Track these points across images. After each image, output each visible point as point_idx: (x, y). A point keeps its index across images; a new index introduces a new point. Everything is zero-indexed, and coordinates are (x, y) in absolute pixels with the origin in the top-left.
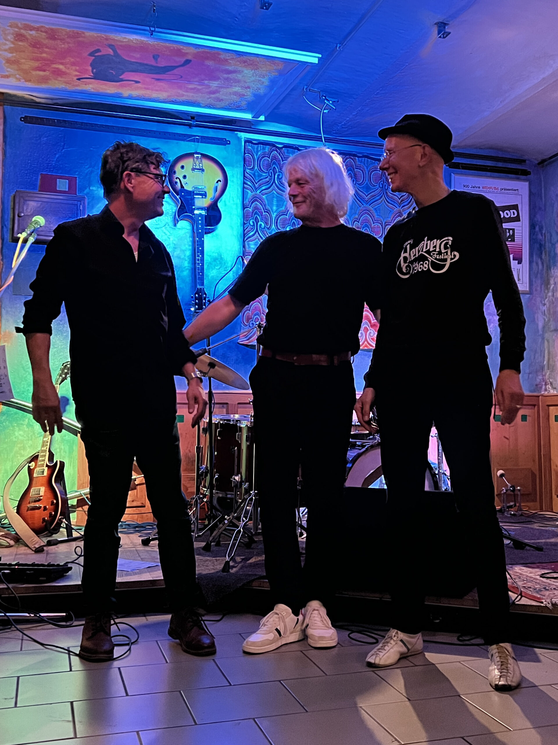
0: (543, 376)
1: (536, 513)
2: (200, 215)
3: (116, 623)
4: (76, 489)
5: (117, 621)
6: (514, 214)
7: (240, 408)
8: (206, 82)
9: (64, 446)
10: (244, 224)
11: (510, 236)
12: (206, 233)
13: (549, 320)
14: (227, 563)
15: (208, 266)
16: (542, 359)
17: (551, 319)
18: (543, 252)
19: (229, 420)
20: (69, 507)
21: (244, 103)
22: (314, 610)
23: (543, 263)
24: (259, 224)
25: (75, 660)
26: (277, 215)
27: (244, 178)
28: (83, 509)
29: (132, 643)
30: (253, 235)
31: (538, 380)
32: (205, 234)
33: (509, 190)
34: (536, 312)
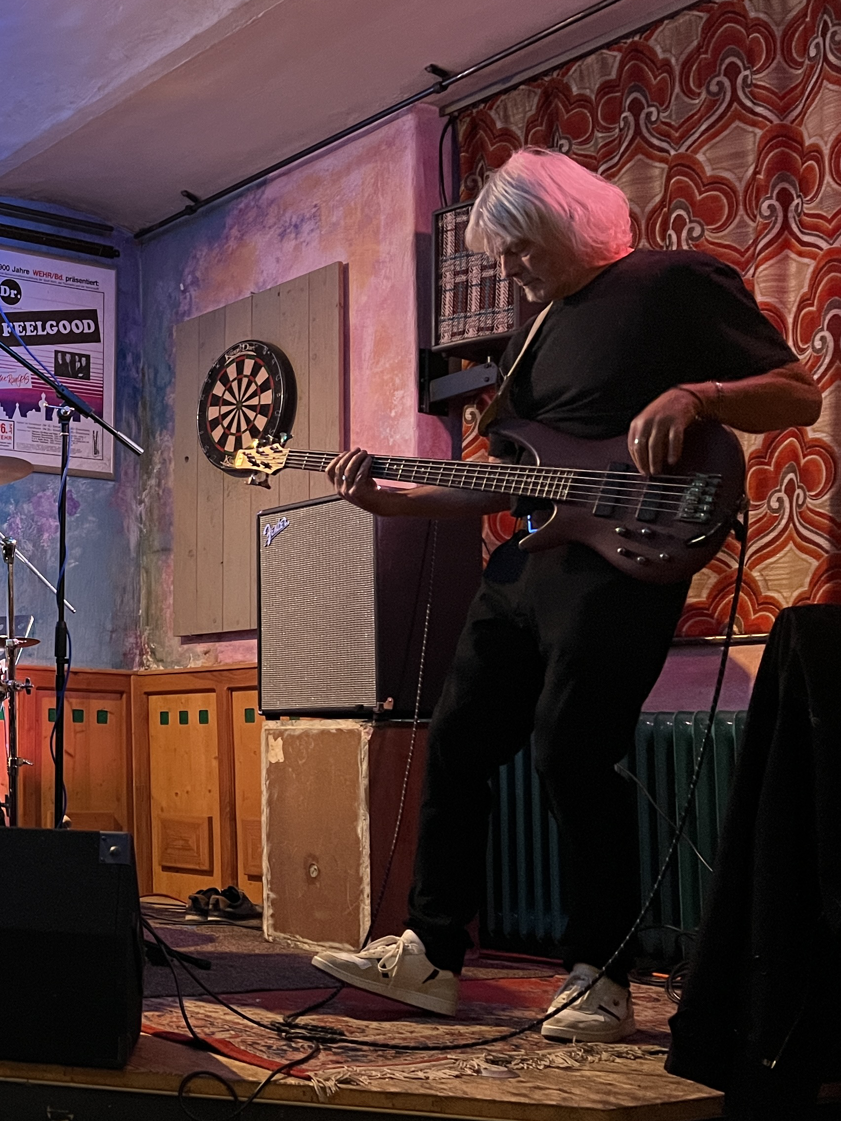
0: (136, 638)
6: (89, 328)
11: (81, 369)
13: (150, 531)
16: (135, 605)
17: (155, 529)
18: (140, 403)
23: (137, 424)
31: (129, 646)
33: (81, 281)
34: (126, 514)
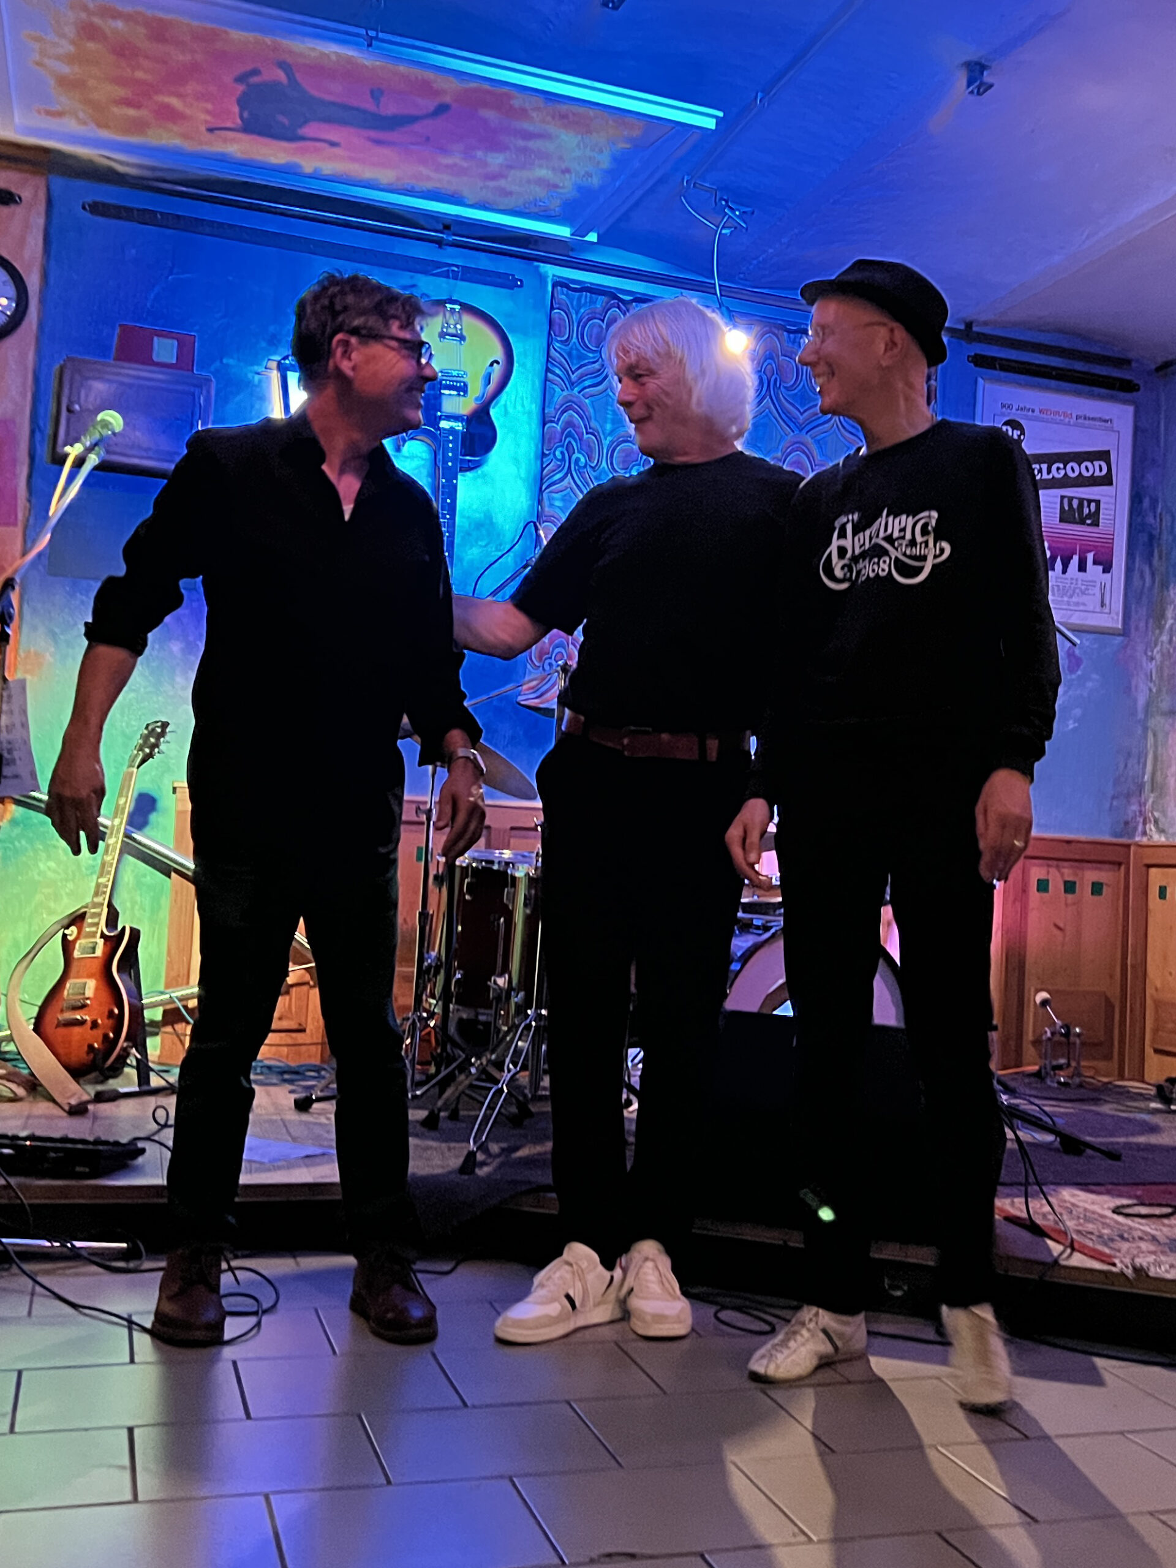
0: (1140, 806)
1: (1110, 1083)
2: (452, 431)
3: (231, 1269)
4: (162, 988)
5: (234, 1263)
6: (1101, 470)
7: (515, 837)
8: (479, 154)
9: (141, 895)
10: (543, 455)
11: (1089, 516)
12: (464, 470)
13: (1159, 691)
14: (471, 1155)
15: (463, 538)
16: (1140, 770)
17: (1164, 689)
18: (1156, 551)
19: (492, 862)
20: (143, 1024)
21: (555, 205)
22: (646, 1259)
23: (1153, 575)
24: (574, 457)
25: (143, 1342)
26: (612, 442)
27: (548, 360)
28: (174, 1029)
29: (265, 1312)
30: (562, 479)
31: (1131, 815)
32: (461, 471)
33: (1093, 419)
34: (1135, 672)
